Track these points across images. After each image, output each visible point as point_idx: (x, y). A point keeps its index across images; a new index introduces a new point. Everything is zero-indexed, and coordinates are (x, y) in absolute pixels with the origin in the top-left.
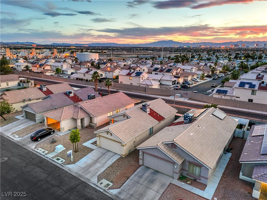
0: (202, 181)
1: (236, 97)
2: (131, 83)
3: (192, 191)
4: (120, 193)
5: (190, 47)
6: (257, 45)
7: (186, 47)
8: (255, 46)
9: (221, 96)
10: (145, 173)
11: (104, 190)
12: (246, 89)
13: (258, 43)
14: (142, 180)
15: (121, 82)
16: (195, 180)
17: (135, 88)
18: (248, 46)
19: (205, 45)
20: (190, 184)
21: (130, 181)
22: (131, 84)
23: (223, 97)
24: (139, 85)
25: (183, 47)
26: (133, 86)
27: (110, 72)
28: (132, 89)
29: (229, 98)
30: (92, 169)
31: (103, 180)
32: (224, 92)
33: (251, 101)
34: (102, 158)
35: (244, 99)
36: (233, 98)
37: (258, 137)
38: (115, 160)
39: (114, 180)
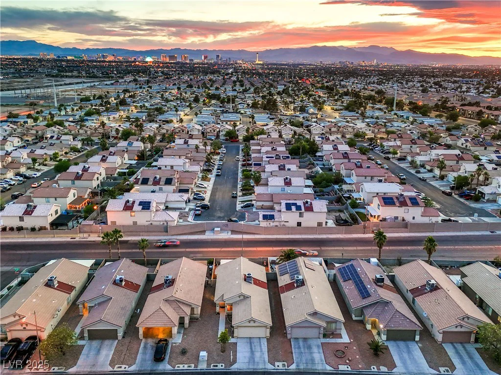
0: (338, 332)
1: (285, 222)
2: (133, 222)
3: (337, 342)
4: (297, 366)
5: (82, 58)
6: (206, 58)
7: (73, 58)
8: (203, 59)
9: (269, 222)
10: (299, 343)
11: (286, 369)
12: (294, 212)
13: (206, 53)
14: (302, 350)
15: (114, 223)
16: (333, 334)
17: (146, 229)
18: (192, 60)
19: (114, 55)
20: (332, 338)
21: (295, 355)
22: (135, 223)
23: (272, 224)
24: (150, 223)
25: (66, 57)
26: (139, 226)
27: (57, 199)
28: (140, 232)
29: (278, 224)
30: (257, 360)
31: (277, 364)
32: (272, 217)
33: (299, 224)
34: (253, 347)
35: (293, 223)
36: (282, 223)
37: (348, 281)
38: (266, 343)
39: (284, 359)
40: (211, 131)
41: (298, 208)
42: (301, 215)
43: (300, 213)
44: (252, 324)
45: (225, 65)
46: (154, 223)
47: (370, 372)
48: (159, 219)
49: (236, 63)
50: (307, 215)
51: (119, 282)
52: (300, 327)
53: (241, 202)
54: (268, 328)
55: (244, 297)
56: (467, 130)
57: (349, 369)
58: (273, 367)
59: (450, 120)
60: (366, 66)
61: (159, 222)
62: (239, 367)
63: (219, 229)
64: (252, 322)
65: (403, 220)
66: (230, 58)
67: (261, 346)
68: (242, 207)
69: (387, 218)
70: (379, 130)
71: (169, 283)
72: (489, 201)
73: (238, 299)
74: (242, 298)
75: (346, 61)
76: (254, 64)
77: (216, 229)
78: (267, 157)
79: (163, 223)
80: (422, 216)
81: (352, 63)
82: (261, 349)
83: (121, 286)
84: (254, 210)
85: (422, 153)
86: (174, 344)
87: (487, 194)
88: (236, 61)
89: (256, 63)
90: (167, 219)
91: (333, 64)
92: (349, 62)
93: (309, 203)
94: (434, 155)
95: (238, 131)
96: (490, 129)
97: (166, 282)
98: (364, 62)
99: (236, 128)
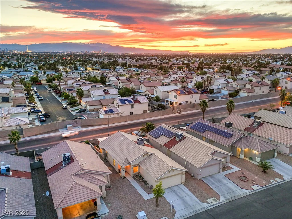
0: (227, 165)
1: (122, 113)
3: (233, 172)
4: (225, 197)
9: (111, 115)
10: (210, 180)
11: (219, 203)
12: (128, 105)
14: (217, 184)
20: (227, 170)
23: (112, 116)
24: (3, 129)
29: (116, 116)
30: (190, 203)
31: (209, 201)
32: (111, 111)
33: (132, 113)
34: (178, 194)
35: (127, 113)
36: (120, 115)
37: (206, 132)
38: (186, 188)
39: (211, 195)
40: (17, 78)
41: (130, 102)
42: (132, 107)
43: (132, 105)
44: (172, 173)
45: (3, 53)
46: (6, 129)
47: (273, 184)
48: (11, 124)
49: (13, 52)
50: (136, 106)
51: (5, 172)
52: (210, 166)
53: (74, 110)
54: (184, 174)
55: (147, 156)
56: (174, 71)
57: (260, 187)
58: (208, 204)
59: (160, 70)
60: (97, 53)
61: (12, 127)
62: (181, 215)
63: (71, 125)
64: (171, 172)
65: (191, 103)
66: (7, 49)
67: (184, 191)
68: (77, 113)
69: (182, 103)
70: (131, 73)
71: (68, 160)
72: (217, 93)
73: (143, 158)
74: (146, 156)
75: (85, 51)
76: (25, 52)
77: (68, 126)
78: (77, 84)
79: (16, 127)
80: (200, 99)
81: (89, 52)
82: (186, 194)
83: (9, 176)
84: (89, 113)
85: (165, 78)
86: (104, 216)
87: (215, 89)
88: (12, 51)
89: (27, 52)
90: (20, 123)
91: (77, 53)
92: (87, 52)
93: (136, 98)
94: (172, 78)
95: (39, 77)
96: (184, 70)
97: (64, 160)
98: (95, 51)
99: (38, 75)
